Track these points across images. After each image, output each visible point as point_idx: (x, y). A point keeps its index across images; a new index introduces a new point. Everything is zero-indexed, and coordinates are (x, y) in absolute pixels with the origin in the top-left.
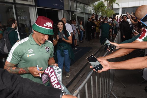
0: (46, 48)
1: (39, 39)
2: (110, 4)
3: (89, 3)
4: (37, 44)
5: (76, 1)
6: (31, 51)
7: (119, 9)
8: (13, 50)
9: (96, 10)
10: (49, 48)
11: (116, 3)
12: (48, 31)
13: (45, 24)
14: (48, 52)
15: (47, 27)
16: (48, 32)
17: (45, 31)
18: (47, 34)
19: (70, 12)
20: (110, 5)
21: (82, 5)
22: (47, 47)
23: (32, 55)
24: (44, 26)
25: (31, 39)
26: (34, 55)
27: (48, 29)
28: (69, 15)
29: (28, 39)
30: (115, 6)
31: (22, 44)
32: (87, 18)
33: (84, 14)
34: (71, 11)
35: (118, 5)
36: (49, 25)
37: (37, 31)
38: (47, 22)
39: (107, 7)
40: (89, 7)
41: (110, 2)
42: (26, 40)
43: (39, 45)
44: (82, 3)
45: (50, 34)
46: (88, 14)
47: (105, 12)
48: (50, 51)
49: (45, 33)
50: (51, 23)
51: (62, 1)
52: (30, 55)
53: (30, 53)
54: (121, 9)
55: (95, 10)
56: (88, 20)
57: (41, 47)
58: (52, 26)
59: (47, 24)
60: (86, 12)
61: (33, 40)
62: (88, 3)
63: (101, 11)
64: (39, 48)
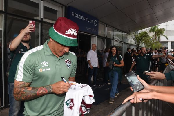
0: (66, 62)
1: (56, 49)
2: (156, 35)
3: (130, 31)
4: (54, 56)
5: (114, 28)
6: (45, 64)
7: (167, 43)
8: (22, 63)
9: (138, 40)
10: (70, 62)
11: (164, 36)
12: (71, 41)
13: (67, 31)
14: (69, 67)
15: (69, 35)
16: (70, 43)
17: (67, 40)
18: (68, 45)
19: (105, 40)
20: (156, 38)
21: (121, 33)
22: (68, 60)
23: (47, 69)
24: (66, 34)
25: (46, 48)
26: (49, 69)
27: (70, 39)
28: (104, 43)
29: (42, 47)
30: (163, 39)
31: (33, 54)
32: (126, 48)
33: (122, 43)
34: (106, 38)
35: (167, 38)
36: (73, 33)
37: (55, 40)
38: (70, 29)
39: (152, 39)
40: (129, 36)
41: (155, 34)
42: (40, 48)
43: (56, 57)
44: (121, 31)
45: (72, 45)
46: (128, 44)
47: (150, 44)
48: (71, 66)
49: (66, 45)
50: (75, 30)
51: (97, 26)
52: (44, 70)
53: (43, 66)
54: (171, 43)
55: (136, 40)
56: (127, 51)
57: (59, 59)
58: (76, 34)
59: (70, 32)
60: (124, 41)
61: (48, 49)
62: (128, 31)
63: (144, 42)
64: (56, 61)
